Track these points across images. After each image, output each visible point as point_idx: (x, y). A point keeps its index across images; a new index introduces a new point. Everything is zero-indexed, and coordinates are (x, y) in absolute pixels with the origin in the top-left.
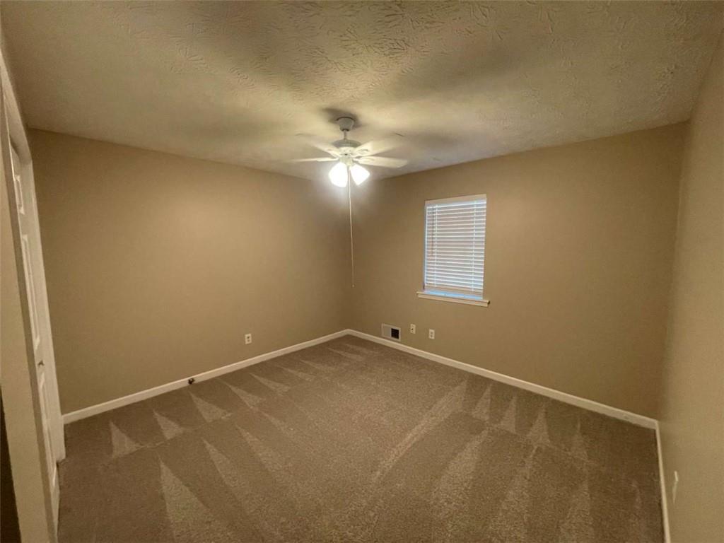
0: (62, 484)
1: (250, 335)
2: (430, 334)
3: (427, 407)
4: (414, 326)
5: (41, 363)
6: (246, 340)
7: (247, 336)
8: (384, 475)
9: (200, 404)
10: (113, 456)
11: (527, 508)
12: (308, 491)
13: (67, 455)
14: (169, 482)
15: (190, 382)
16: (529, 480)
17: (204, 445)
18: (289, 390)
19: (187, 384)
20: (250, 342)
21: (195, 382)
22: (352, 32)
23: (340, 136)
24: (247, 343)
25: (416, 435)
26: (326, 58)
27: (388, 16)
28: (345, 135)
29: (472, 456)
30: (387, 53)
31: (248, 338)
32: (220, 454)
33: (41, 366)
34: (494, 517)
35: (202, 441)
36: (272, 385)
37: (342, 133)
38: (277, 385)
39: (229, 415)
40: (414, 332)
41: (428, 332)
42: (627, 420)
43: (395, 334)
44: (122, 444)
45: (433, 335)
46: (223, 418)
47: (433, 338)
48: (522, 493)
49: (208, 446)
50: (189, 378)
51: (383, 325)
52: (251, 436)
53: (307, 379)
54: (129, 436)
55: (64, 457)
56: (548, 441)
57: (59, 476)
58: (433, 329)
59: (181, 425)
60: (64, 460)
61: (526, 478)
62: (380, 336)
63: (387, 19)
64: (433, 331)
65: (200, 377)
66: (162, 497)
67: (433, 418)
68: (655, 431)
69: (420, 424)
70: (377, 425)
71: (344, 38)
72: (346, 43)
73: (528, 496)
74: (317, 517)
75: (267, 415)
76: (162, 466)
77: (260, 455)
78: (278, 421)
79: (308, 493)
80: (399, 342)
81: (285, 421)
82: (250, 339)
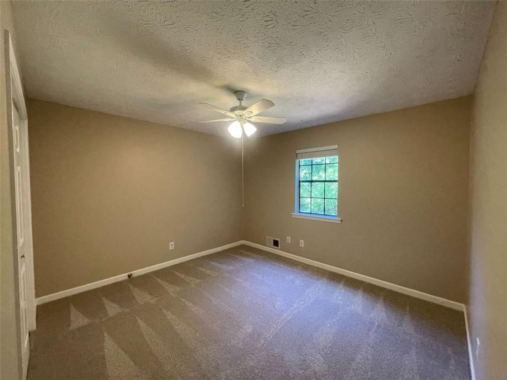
0: (32, 347)
1: (173, 243)
2: (301, 243)
3: (298, 295)
4: (290, 237)
5: (23, 256)
6: (170, 246)
7: (171, 243)
8: (267, 343)
9: (136, 292)
10: (71, 328)
11: (371, 368)
12: (211, 354)
13: (37, 328)
14: (110, 346)
15: (129, 276)
16: (372, 347)
17: (136, 321)
18: (200, 282)
19: (127, 278)
20: (173, 248)
21: (132, 277)
22: (244, 32)
23: (236, 103)
24: (170, 249)
25: (290, 314)
26: (227, 49)
27: (266, 21)
28: (240, 103)
29: (331, 329)
30: (267, 46)
31: (172, 245)
32: (148, 327)
33: (23, 258)
34: (346, 374)
35: (135, 318)
36: (188, 279)
37: (239, 101)
38: (191, 278)
39: (156, 299)
40: (289, 242)
41: (299, 241)
42: (442, 304)
43: (276, 243)
44: (78, 320)
45: (303, 244)
46: (151, 301)
47: (303, 246)
48: (367, 356)
49: (139, 321)
50: (129, 273)
51: (267, 237)
52: (171, 314)
53: (212, 275)
54: (83, 313)
55: (35, 328)
56: (386, 319)
57: (30, 341)
58: (302, 239)
59: (121, 306)
60: (34, 331)
61: (370, 346)
62: (265, 245)
63: (266, 24)
64: (303, 241)
65: (136, 273)
66: (104, 358)
67: (303, 302)
68: (463, 312)
69: (293, 306)
70: (262, 307)
71: (238, 36)
72: (239, 40)
73: (371, 359)
74: (216, 373)
75: (183, 300)
76: (105, 334)
77: (176, 327)
78: (191, 304)
79: (211, 355)
80: (279, 250)
81: (196, 304)
82: (173, 246)
